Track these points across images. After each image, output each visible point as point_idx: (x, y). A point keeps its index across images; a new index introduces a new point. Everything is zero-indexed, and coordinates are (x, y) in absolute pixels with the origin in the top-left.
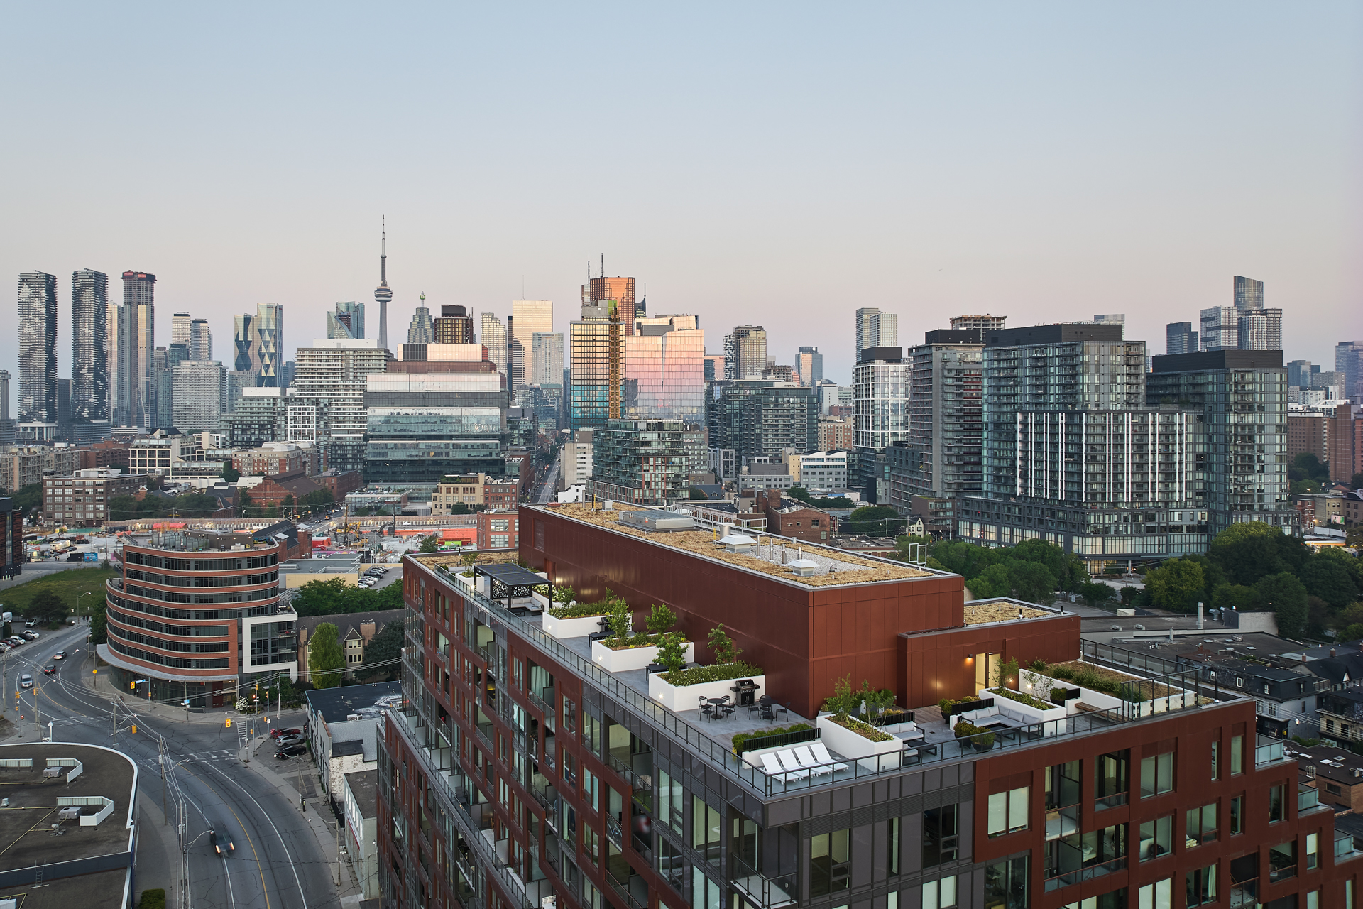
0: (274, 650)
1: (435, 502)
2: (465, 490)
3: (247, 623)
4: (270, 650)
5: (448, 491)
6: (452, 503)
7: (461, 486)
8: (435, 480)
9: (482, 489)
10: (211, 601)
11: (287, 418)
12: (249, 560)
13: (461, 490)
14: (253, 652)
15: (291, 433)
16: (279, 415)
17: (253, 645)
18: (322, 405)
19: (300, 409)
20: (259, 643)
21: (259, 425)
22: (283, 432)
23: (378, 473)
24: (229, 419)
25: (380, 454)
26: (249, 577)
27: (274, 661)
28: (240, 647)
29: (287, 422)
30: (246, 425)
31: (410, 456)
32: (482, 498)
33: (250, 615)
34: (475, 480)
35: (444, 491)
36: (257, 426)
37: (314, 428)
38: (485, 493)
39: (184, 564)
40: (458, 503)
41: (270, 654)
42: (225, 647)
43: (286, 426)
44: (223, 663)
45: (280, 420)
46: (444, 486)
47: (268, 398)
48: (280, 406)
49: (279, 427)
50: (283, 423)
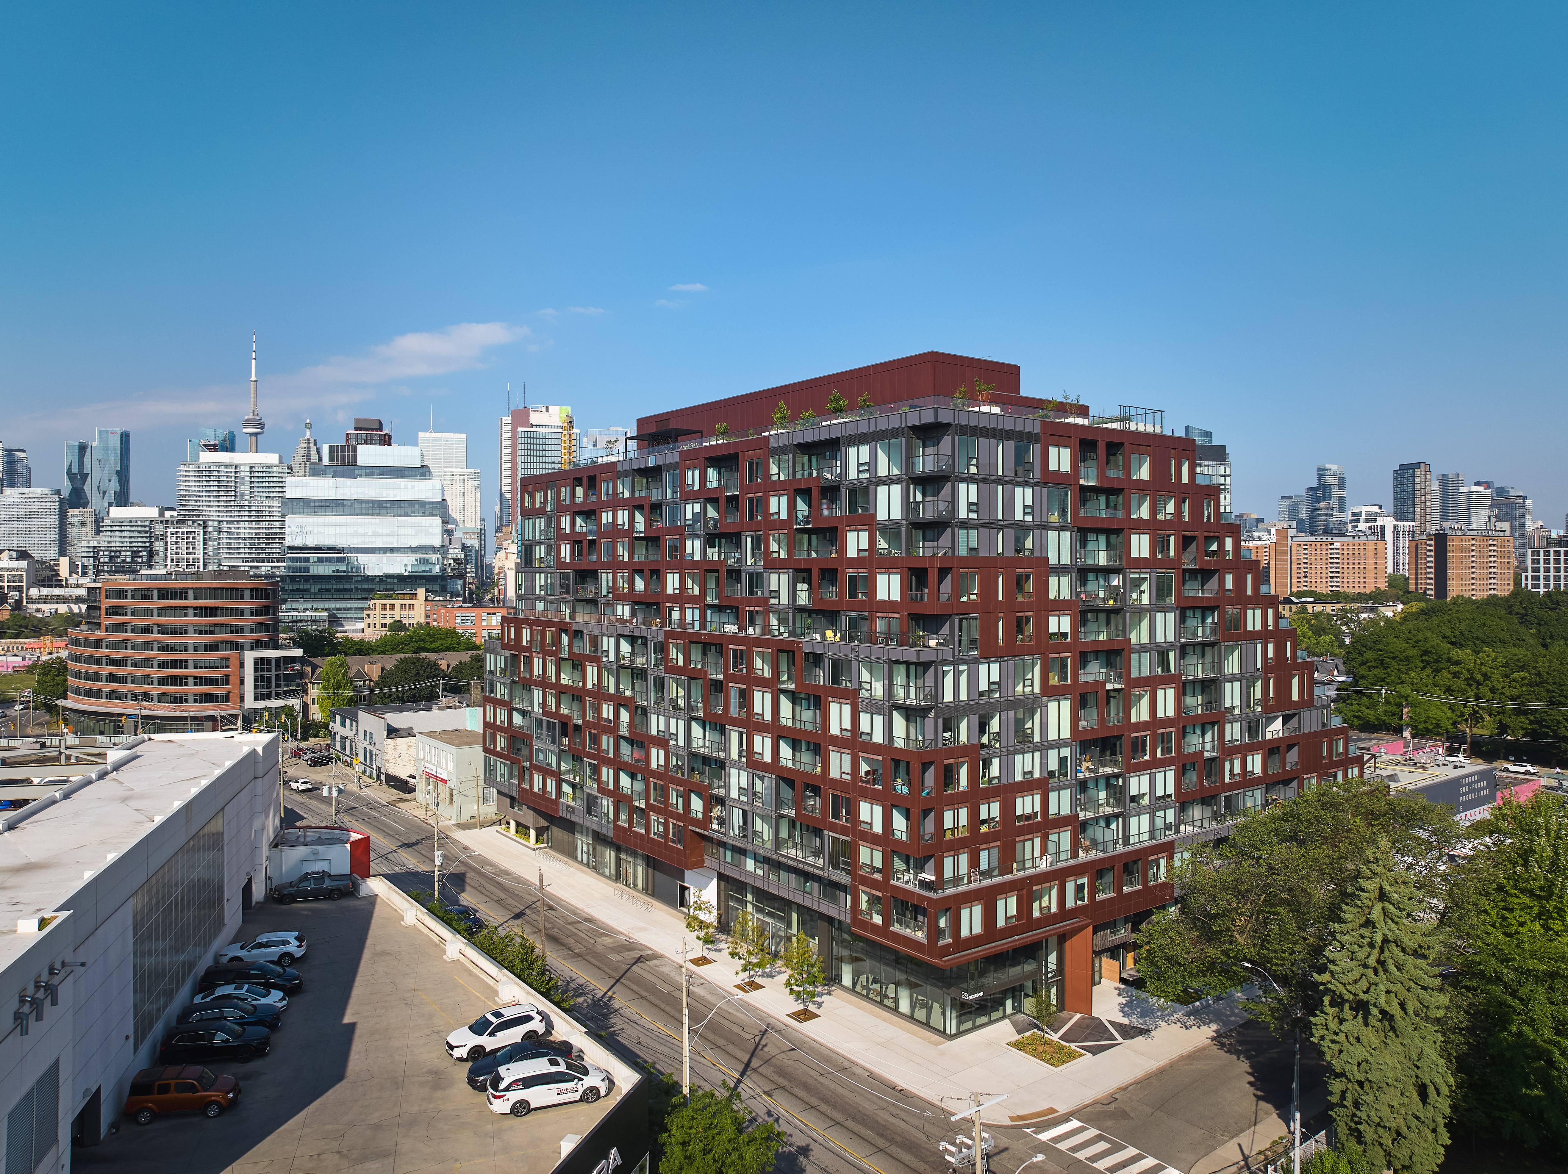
0: (278, 686)
1: (368, 621)
2: (403, 607)
3: (250, 657)
4: (273, 685)
5: (383, 608)
6: (388, 621)
7: (397, 603)
8: (366, 599)
9: (423, 607)
10: (212, 632)
11: (166, 543)
12: (252, 591)
13: (397, 607)
14: (256, 687)
15: (172, 561)
16: (157, 539)
17: (256, 680)
18: (211, 529)
19: (183, 533)
20: (262, 678)
21: (132, 552)
22: (162, 560)
23: (298, 590)
24: (92, 544)
25: (301, 569)
26: (252, 609)
27: (278, 696)
28: (242, 682)
29: (166, 548)
30: (115, 551)
31: (337, 571)
32: (423, 616)
33: (252, 649)
34: (414, 596)
35: (378, 608)
36: (128, 553)
37: (201, 556)
38: (426, 610)
39: (181, 594)
40: (395, 622)
41: (273, 690)
42: (226, 681)
43: (166, 553)
44: (226, 698)
45: (158, 546)
46: (378, 603)
47: (143, 520)
48: (159, 529)
49: (157, 553)
50: (162, 549)
